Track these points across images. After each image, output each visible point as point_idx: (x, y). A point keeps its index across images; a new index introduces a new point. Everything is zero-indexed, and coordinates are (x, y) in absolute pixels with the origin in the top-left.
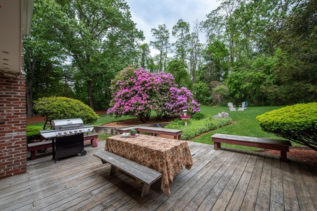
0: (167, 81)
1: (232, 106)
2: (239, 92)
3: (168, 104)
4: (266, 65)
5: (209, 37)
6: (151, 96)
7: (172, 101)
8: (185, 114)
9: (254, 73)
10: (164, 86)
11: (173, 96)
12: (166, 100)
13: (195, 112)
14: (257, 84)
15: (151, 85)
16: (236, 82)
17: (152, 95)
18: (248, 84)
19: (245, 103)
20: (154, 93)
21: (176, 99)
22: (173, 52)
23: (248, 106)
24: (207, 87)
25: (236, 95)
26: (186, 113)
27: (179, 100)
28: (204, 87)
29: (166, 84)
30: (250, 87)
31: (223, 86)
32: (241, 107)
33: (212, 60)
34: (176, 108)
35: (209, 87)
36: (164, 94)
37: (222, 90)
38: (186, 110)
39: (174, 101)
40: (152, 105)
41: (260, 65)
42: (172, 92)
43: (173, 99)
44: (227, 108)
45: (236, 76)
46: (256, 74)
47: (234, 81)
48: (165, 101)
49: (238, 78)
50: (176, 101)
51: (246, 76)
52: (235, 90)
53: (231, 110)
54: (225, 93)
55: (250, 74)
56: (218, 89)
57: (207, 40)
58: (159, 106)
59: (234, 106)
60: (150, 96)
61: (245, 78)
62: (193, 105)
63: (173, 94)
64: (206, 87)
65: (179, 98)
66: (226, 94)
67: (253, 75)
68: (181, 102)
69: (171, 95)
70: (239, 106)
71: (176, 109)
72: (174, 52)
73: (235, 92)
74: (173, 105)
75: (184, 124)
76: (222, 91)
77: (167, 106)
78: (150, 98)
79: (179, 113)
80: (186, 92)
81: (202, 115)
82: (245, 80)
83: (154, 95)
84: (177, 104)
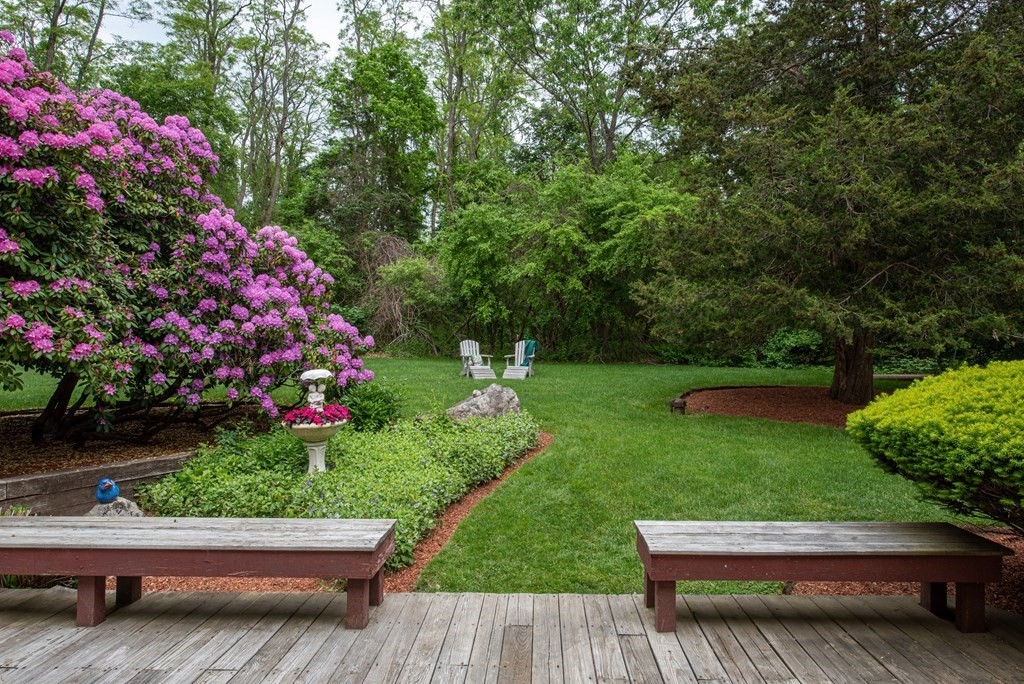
0: (168, 163)
1: (478, 358)
2: (492, 296)
3: (183, 323)
4: (591, 201)
5: (352, 18)
6: (43, 243)
7: (209, 303)
8: (316, 399)
9: (552, 225)
10: (141, 190)
11: (218, 269)
12: (162, 292)
13: (349, 385)
14: (557, 271)
15: (48, 158)
16: (485, 251)
17: (54, 237)
18: (530, 267)
19: (527, 348)
20: (70, 231)
21: (235, 297)
22: (150, 17)
23: (536, 361)
24: (342, 253)
25: (481, 309)
26: (323, 387)
27: (256, 304)
28: (327, 253)
29: (165, 183)
30: (538, 283)
31: (424, 264)
32: (512, 361)
33: (369, 127)
34: (233, 352)
35: (349, 254)
36: (142, 247)
37: (419, 276)
38: (322, 373)
39: (224, 304)
40: (53, 319)
41: (568, 197)
42: (213, 241)
43: (214, 292)
44: (458, 363)
45: (485, 226)
46: (558, 230)
47: (475, 243)
48: (154, 302)
49: (490, 234)
50: (240, 311)
51: (520, 231)
52: (477, 284)
53: (476, 377)
54: (432, 295)
55: (537, 227)
56: (403, 271)
57: (343, 26)
58: (107, 336)
59: (485, 360)
60: (28, 245)
61: (517, 238)
62: (337, 341)
63: (223, 256)
64: (336, 253)
65: (257, 291)
66: (437, 299)
67: (552, 232)
68: (272, 319)
69: (208, 265)
70: (505, 360)
71: (238, 364)
72: (155, 16)
73: (477, 294)
74: (217, 337)
75: (304, 463)
76: (418, 283)
77: (170, 339)
78: (32, 259)
79: (256, 391)
80: (294, 261)
81: (387, 401)
82: (516, 246)
83: (63, 244)
84: (249, 327)
